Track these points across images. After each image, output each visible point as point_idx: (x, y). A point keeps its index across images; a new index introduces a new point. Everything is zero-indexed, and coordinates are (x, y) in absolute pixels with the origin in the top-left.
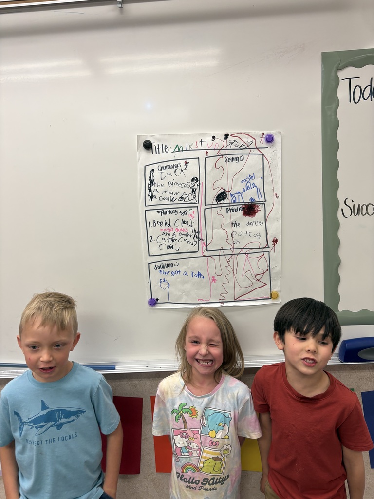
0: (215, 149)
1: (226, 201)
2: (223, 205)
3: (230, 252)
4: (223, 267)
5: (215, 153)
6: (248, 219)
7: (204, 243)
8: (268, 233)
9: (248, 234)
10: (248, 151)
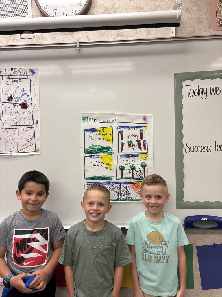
0: (6, 75)
1: (13, 101)
2: (11, 103)
3: (15, 127)
4: (12, 135)
5: (6, 77)
6: (23, 110)
7: (2, 122)
8: (34, 118)
9: (24, 118)
10: (23, 77)
